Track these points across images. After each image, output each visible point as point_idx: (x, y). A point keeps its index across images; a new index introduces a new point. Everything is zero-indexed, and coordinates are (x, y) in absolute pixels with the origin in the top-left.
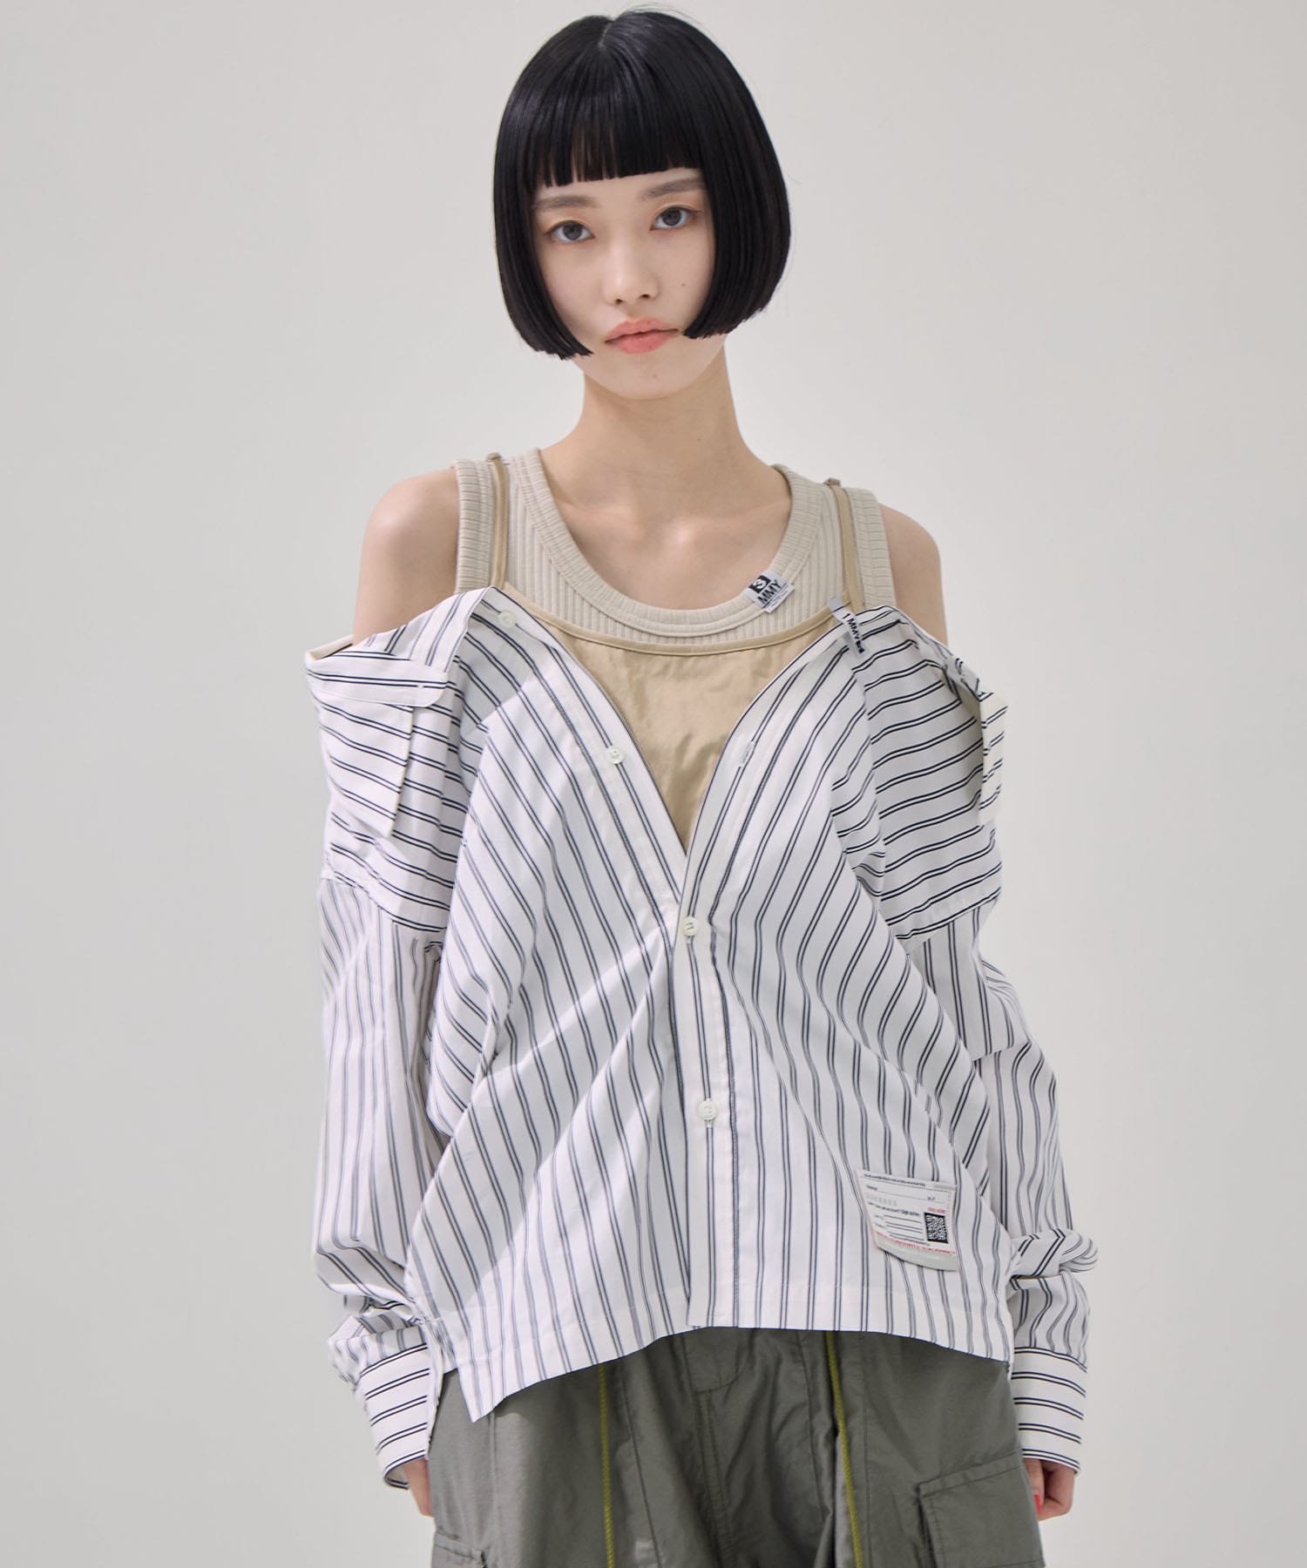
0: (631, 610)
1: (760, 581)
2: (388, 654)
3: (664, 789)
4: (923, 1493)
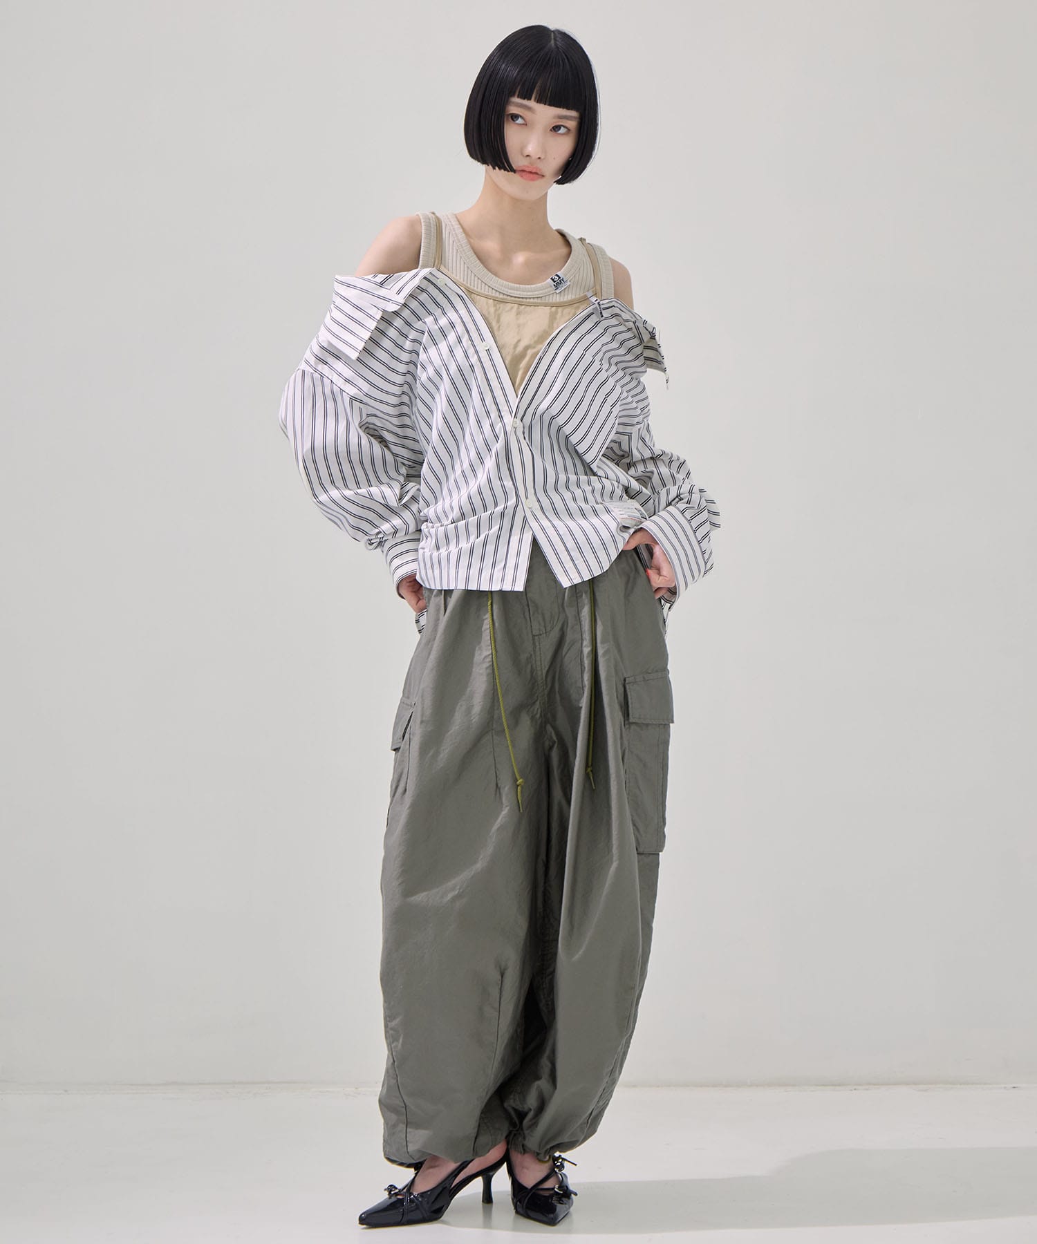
0: (497, 282)
1: (556, 277)
2: (382, 284)
3: (507, 362)
4: (627, 682)
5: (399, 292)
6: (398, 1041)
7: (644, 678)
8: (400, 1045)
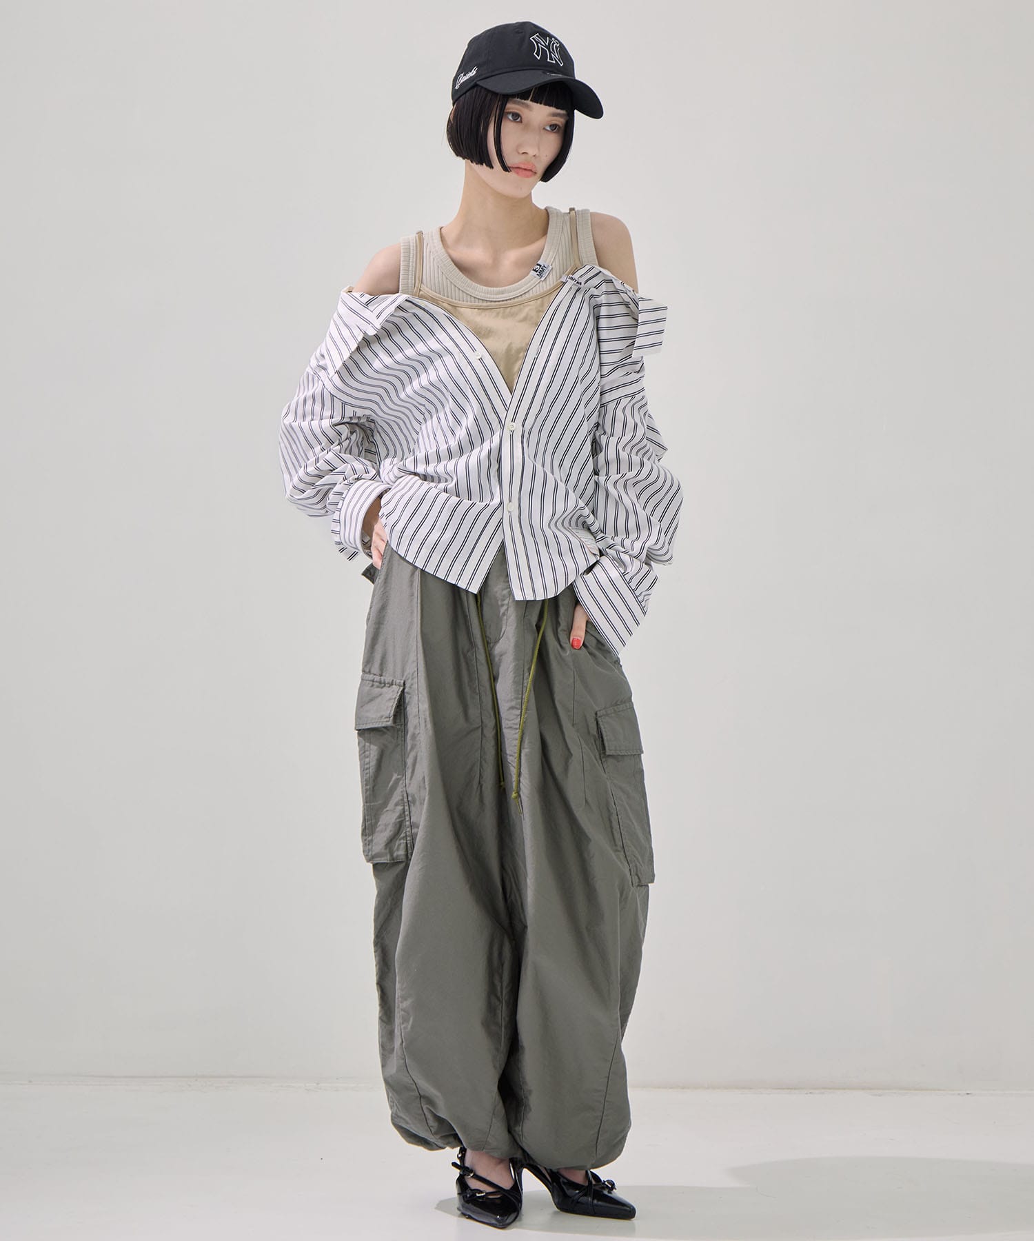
2: (366, 305)
3: (501, 368)
4: (598, 715)
5: (378, 317)
6: (408, 1022)
7: (615, 710)
8: (409, 1027)
